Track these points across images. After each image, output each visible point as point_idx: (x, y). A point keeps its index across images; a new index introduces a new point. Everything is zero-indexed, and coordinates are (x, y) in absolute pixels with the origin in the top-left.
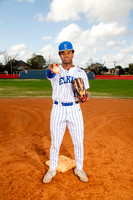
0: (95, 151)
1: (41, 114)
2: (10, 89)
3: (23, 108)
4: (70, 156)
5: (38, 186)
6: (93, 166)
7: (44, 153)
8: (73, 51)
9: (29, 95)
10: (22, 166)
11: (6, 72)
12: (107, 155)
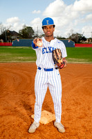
0: (72, 108)
1: (29, 76)
2: (5, 55)
3: (15, 71)
4: (51, 111)
5: (25, 135)
6: (69, 120)
7: (31, 108)
8: (54, 26)
9: (20, 60)
10: (12, 118)
11: (2, 41)
12: (82, 111)
